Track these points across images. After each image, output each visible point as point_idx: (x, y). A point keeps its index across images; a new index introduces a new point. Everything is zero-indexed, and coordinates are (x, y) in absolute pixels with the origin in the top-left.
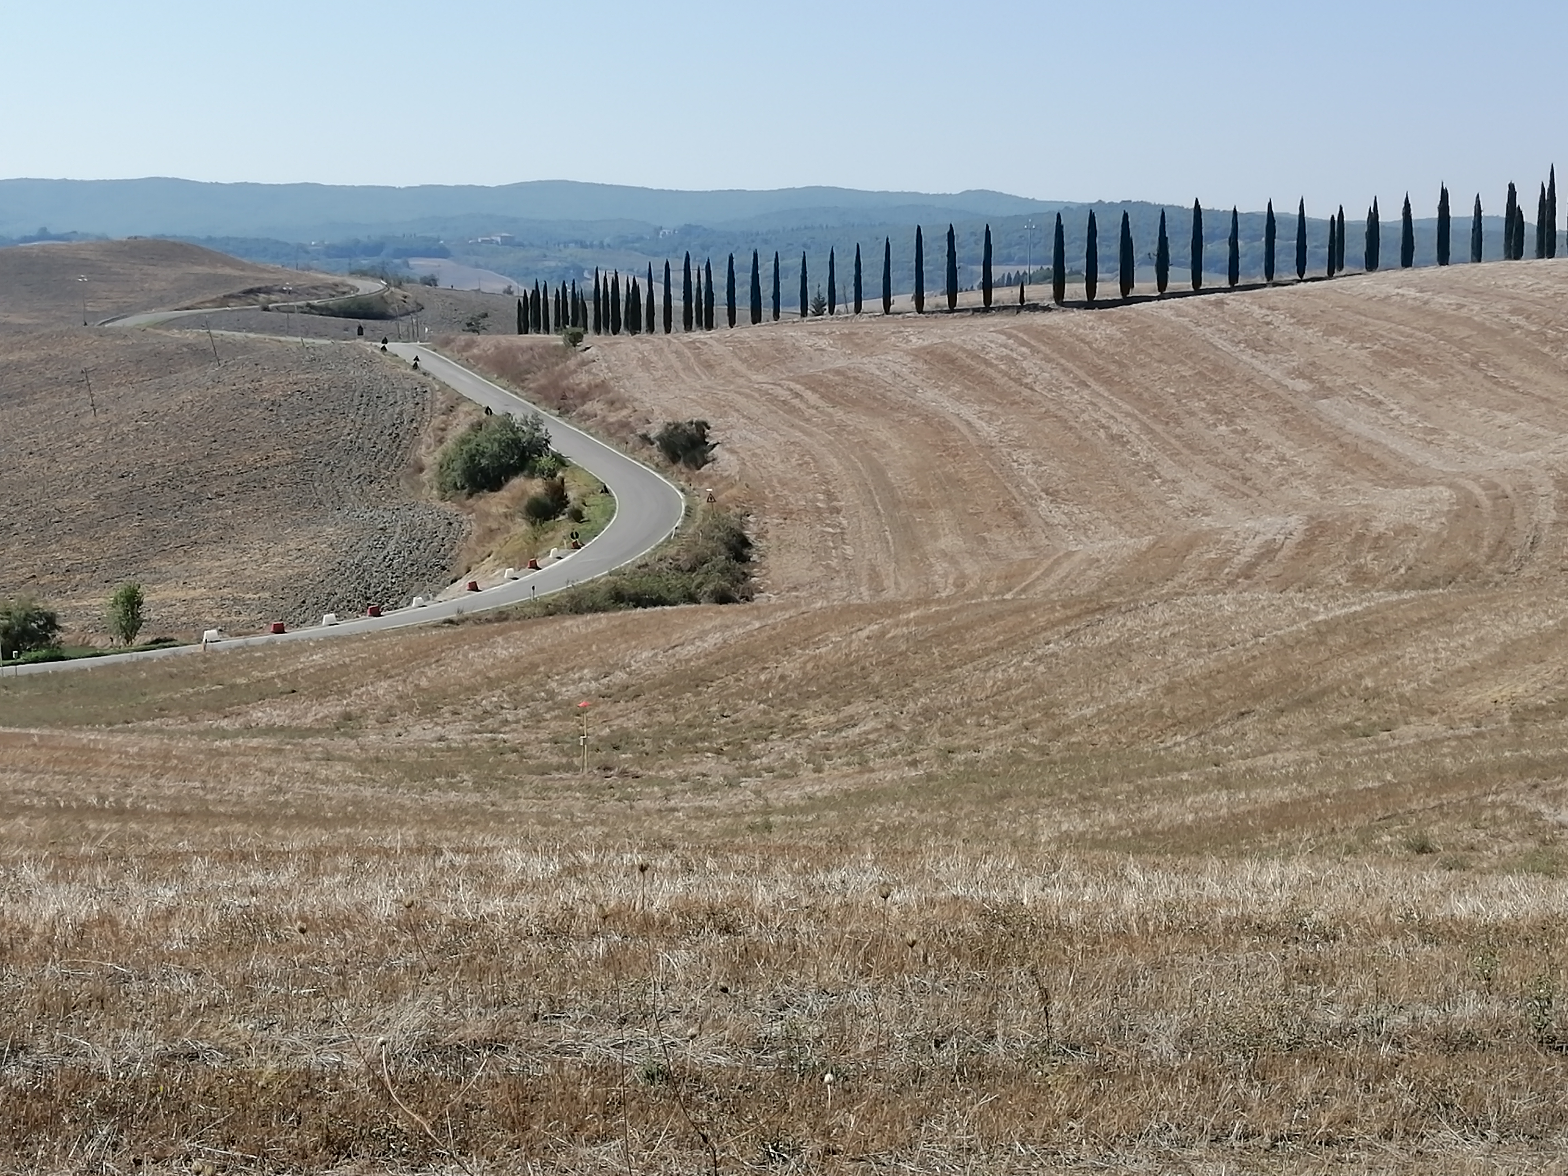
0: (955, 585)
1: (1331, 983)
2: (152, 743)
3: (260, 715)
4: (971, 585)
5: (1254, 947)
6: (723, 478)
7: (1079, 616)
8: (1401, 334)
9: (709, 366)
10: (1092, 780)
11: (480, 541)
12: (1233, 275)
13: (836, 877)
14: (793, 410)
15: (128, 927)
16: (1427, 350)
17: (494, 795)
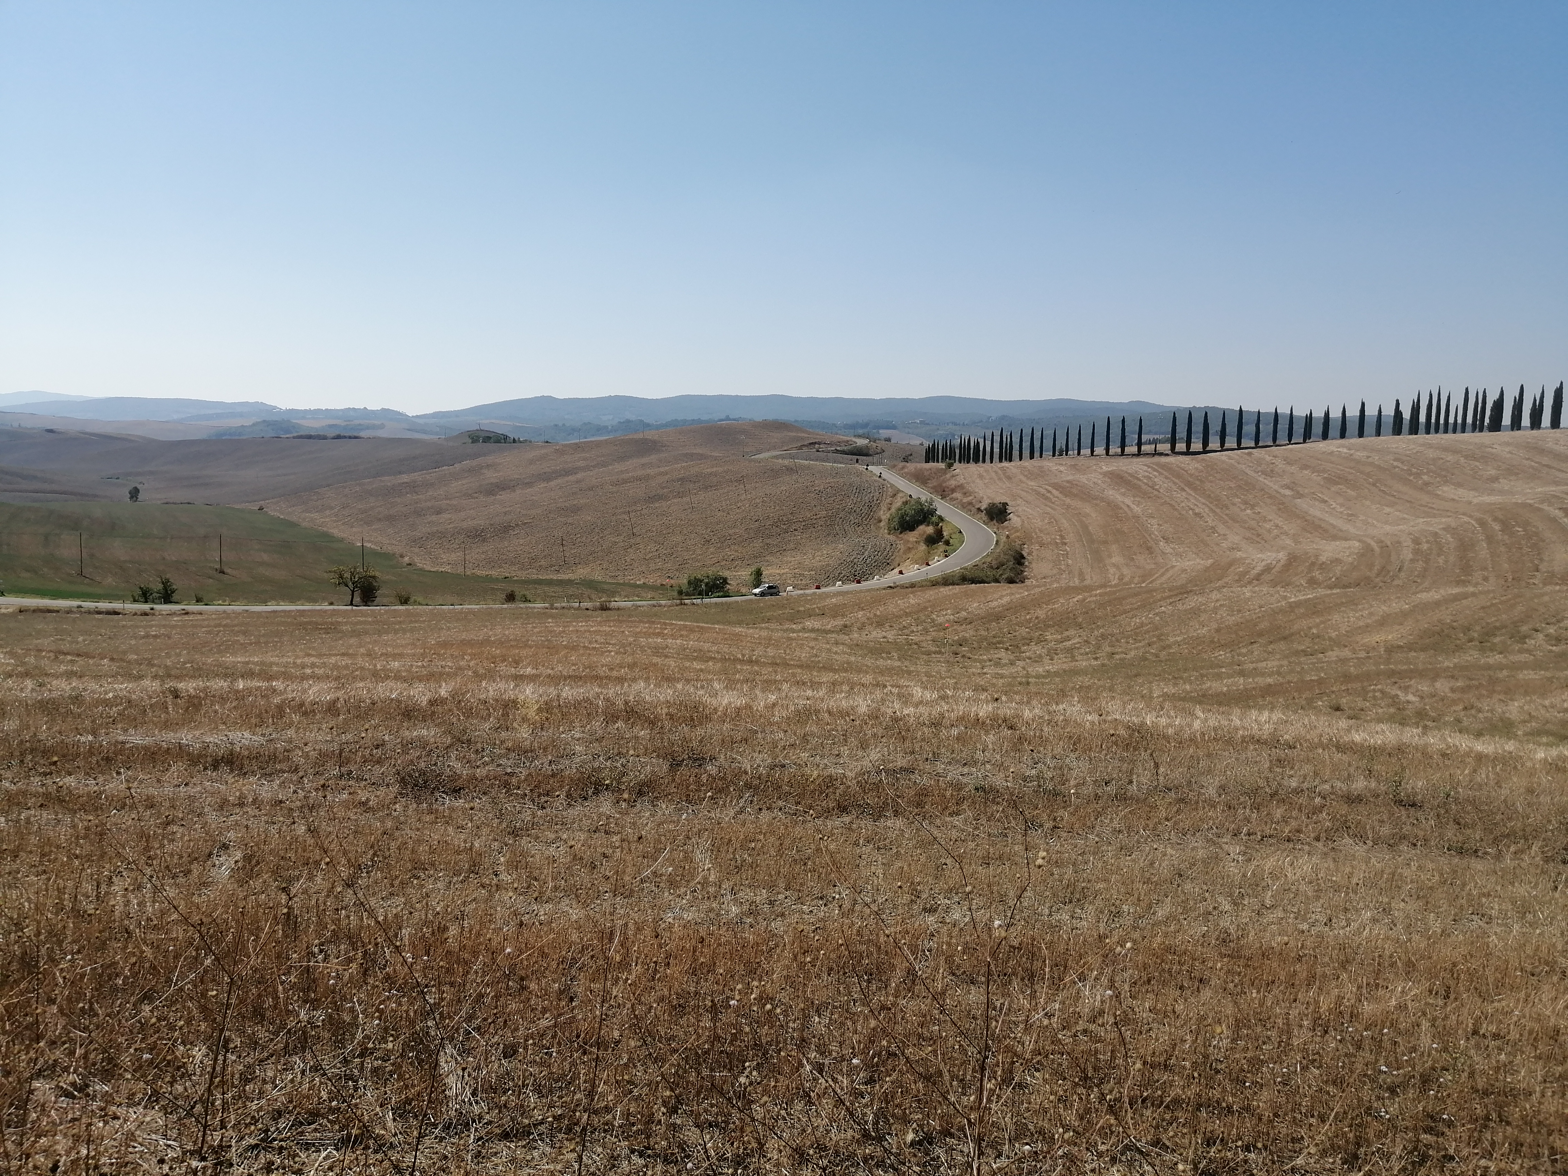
0: (1119, 579)
1: (1292, 768)
2: (764, 633)
3: (809, 624)
4: (1126, 579)
5: (1256, 750)
6: (1013, 528)
7: (1176, 595)
8: (1338, 469)
9: (1009, 478)
10: (1179, 670)
11: (904, 553)
12: (1257, 441)
13: (1061, 707)
14: (1047, 498)
15: (757, 710)
16: (1350, 477)
17: (907, 663)
